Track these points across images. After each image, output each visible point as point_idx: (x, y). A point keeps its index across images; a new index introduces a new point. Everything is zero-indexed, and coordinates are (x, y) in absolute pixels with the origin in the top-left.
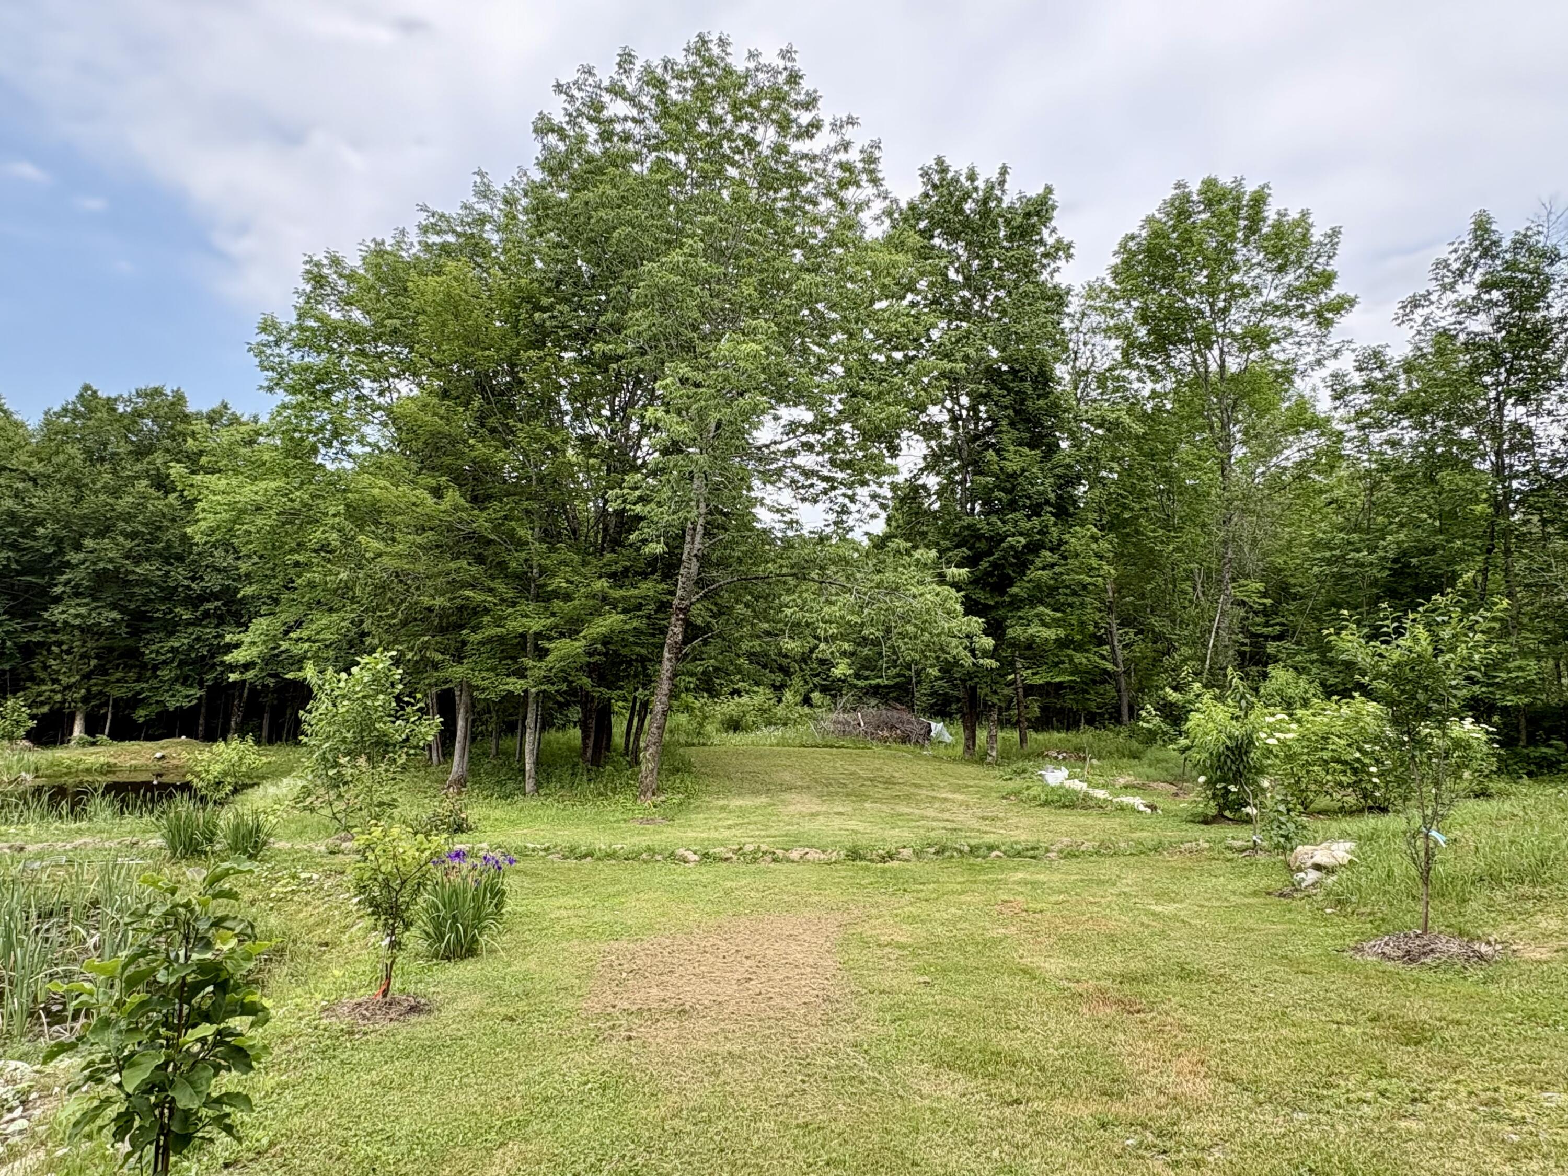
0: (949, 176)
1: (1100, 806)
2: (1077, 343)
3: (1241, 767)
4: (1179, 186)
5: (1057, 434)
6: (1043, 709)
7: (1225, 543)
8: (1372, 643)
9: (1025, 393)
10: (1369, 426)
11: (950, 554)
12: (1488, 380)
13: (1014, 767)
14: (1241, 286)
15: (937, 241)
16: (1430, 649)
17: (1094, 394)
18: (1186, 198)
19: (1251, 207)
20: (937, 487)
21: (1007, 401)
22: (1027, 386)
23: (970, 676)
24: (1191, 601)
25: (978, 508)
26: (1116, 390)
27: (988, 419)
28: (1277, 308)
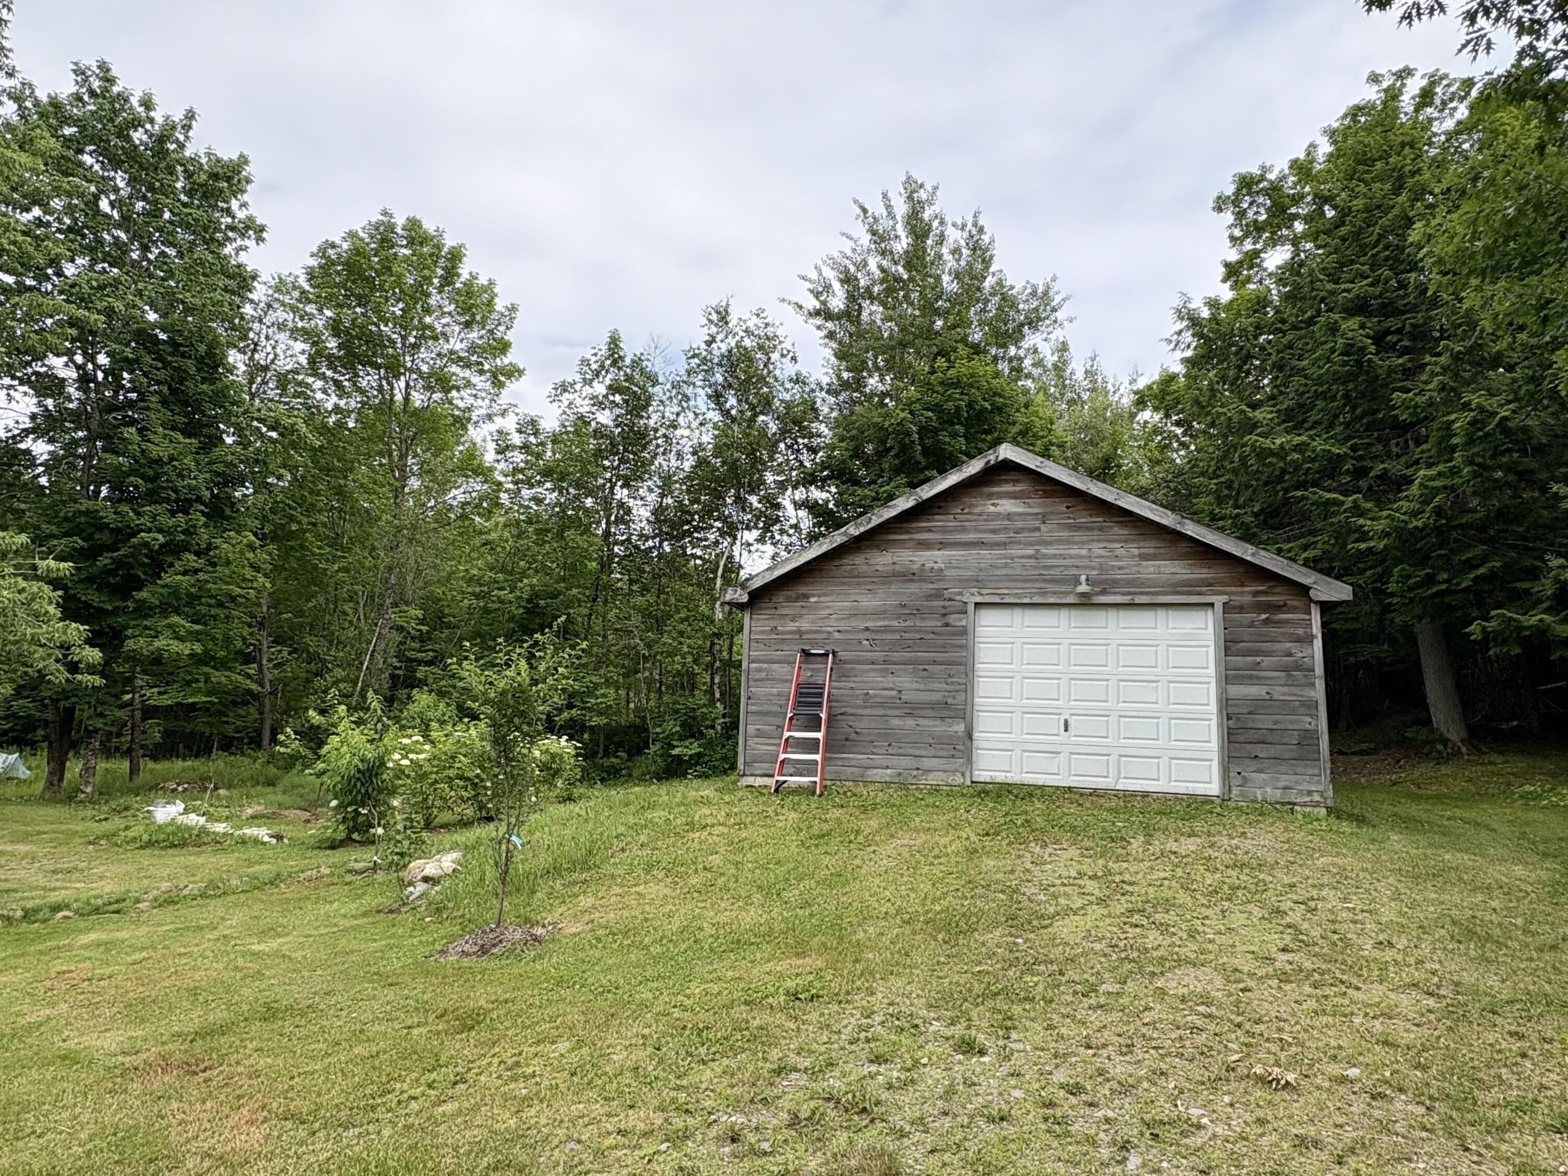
0: (116, 89)
1: (218, 841)
2: (258, 334)
3: (370, 790)
4: (385, 213)
5: (221, 426)
6: (166, 734)
7: (390, 569)
8: (486, 673)
9: (185, 371)
10: (522, 481)
11: (55, 542)
12: (607, 463)
13: (113, 804)
14: (431, 327)
15: (88, 159)
16: (528, 680)
17: (271, 394)
18: (391, 228)
19: (448, 259)
20: (45, 457)
21: (162, 375)
22: (190, 365)
23: (65, 694)
24: (351, 622)
25: (104, 491)
26: (296, 395)
27: (133, 390)
28: (460, 359)
